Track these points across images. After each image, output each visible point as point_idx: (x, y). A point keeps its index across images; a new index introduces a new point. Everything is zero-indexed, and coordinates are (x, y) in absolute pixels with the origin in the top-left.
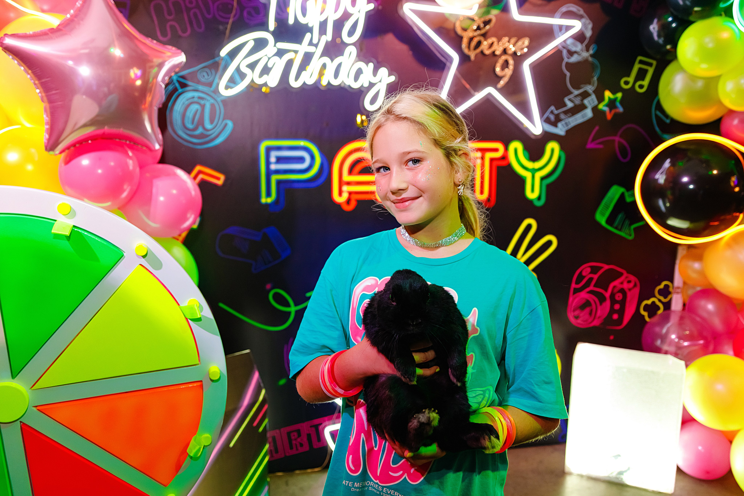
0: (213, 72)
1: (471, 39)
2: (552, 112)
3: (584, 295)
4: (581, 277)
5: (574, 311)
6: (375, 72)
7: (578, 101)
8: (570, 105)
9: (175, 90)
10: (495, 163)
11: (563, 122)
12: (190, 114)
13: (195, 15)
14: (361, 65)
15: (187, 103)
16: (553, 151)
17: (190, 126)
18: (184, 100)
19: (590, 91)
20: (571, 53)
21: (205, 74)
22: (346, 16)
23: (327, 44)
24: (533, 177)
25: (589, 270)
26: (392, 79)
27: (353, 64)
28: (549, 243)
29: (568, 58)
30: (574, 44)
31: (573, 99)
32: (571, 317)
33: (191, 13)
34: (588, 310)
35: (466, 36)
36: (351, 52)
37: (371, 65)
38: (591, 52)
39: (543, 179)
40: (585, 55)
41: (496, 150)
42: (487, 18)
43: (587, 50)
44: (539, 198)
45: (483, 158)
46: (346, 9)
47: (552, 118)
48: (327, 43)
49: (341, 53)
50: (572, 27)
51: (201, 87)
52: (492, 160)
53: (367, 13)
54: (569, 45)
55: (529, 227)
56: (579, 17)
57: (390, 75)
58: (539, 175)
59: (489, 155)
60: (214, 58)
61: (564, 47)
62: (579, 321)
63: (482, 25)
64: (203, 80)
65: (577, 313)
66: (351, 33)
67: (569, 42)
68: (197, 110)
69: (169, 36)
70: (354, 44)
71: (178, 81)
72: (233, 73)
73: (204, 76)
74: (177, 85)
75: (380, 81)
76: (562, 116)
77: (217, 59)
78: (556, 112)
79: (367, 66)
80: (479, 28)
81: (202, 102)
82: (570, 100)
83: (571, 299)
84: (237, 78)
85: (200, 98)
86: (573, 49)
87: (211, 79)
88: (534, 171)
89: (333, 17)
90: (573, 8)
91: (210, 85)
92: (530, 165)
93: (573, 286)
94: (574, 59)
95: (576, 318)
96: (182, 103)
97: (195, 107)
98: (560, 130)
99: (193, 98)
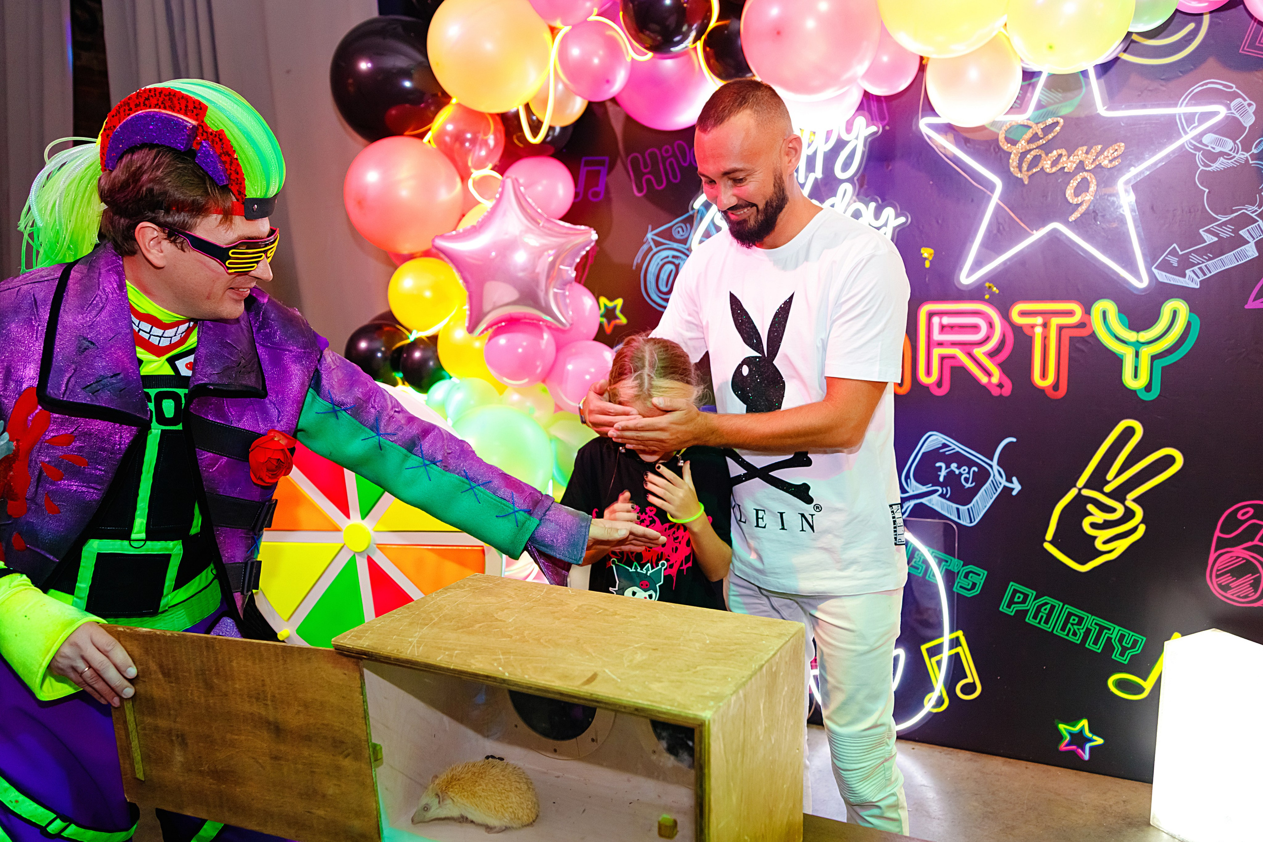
0: (688, 226)
1: (1023, 155)
2: (1174, 253)
3: (1240, 552)
4: (1232, 523)
5: (1218, 576)
6: (877, 214)
7: (1227, 233)
8: (1210, 239)
9: (650, 249)
10: (1066, 334)
11: (1196, 268)
12: (664, 276)
13: (671, 164)
14: (860, 206)
15: (661, 263)
16: (1175, 312)
17: (665, 290)
18: (659, 260)
19: (1253, 215)
20: (1212, 157)
21: (680, 229)
22: (841, 144)
23: (816, 183)
24: (1137, 355)
25: (1251, 511)
26: (902, 220)
27: (849, 205)
28: (1169, 461)
29: (1206, 165)
30: (1218, 142)
31: (1217, 230)
32: (1213, 585)
33: (667, 163)
34: (1249, 578)
35: (1015, 151)
36: (847, 188)
37: (873, 205)
38: (1254, 151)
39: (1154, 358)
40: (1242, 156)
41: (1071, 313)
42: (1050, 121)
43: (1246, 149)
44: (1148, 388)
45: (1045, 325)
46: (839, 135)
47: (1174, 261)
48: (816, 179)
49: (834, 194)
50: (1215, 114)
51: (675, 245)
52: (1060, 328)
53: (866, 139)
54: (1207, 146)
55: (1129, 432)
56: (1225, 97)
57: (897, 216)
58: (1147, 352)
59: (1055, 322)
60: (688, 212)
61: (1196, 149)
62: (1228, 595)
63: (1040, 133)
64: (678, 237)
65: (1224, 580)
66: (846, 166)
67: (1208, 139)
68: (671, 271)
69: (645, 191)
70: (850, 180)
71: (653, 239)
72: (709, 225)
73: (679, 232)
74: (652, 244)
75: (885, 225)
76: (1194, 258)
77: (691, 212)
78: (1180, 253)
79: (867, 206)
80: (1035, 138)
81: (677, 262)
82: (1208, 231)
83: (1212, 556)
84: (713, 230)
85: (674, 257)
86: (1218, 149)
87: (686, 236)
88: (1138, 345)
89: (823, 148)
90: (1217, 84)
91: (684, 241)
92: (1131, 336)
93: (1217, 534)
94: (1217, 166)
95: (1225, 588)
96: (656, 263)
97: (670, 267)
98: (1191, 280)
99: (667, 257)
